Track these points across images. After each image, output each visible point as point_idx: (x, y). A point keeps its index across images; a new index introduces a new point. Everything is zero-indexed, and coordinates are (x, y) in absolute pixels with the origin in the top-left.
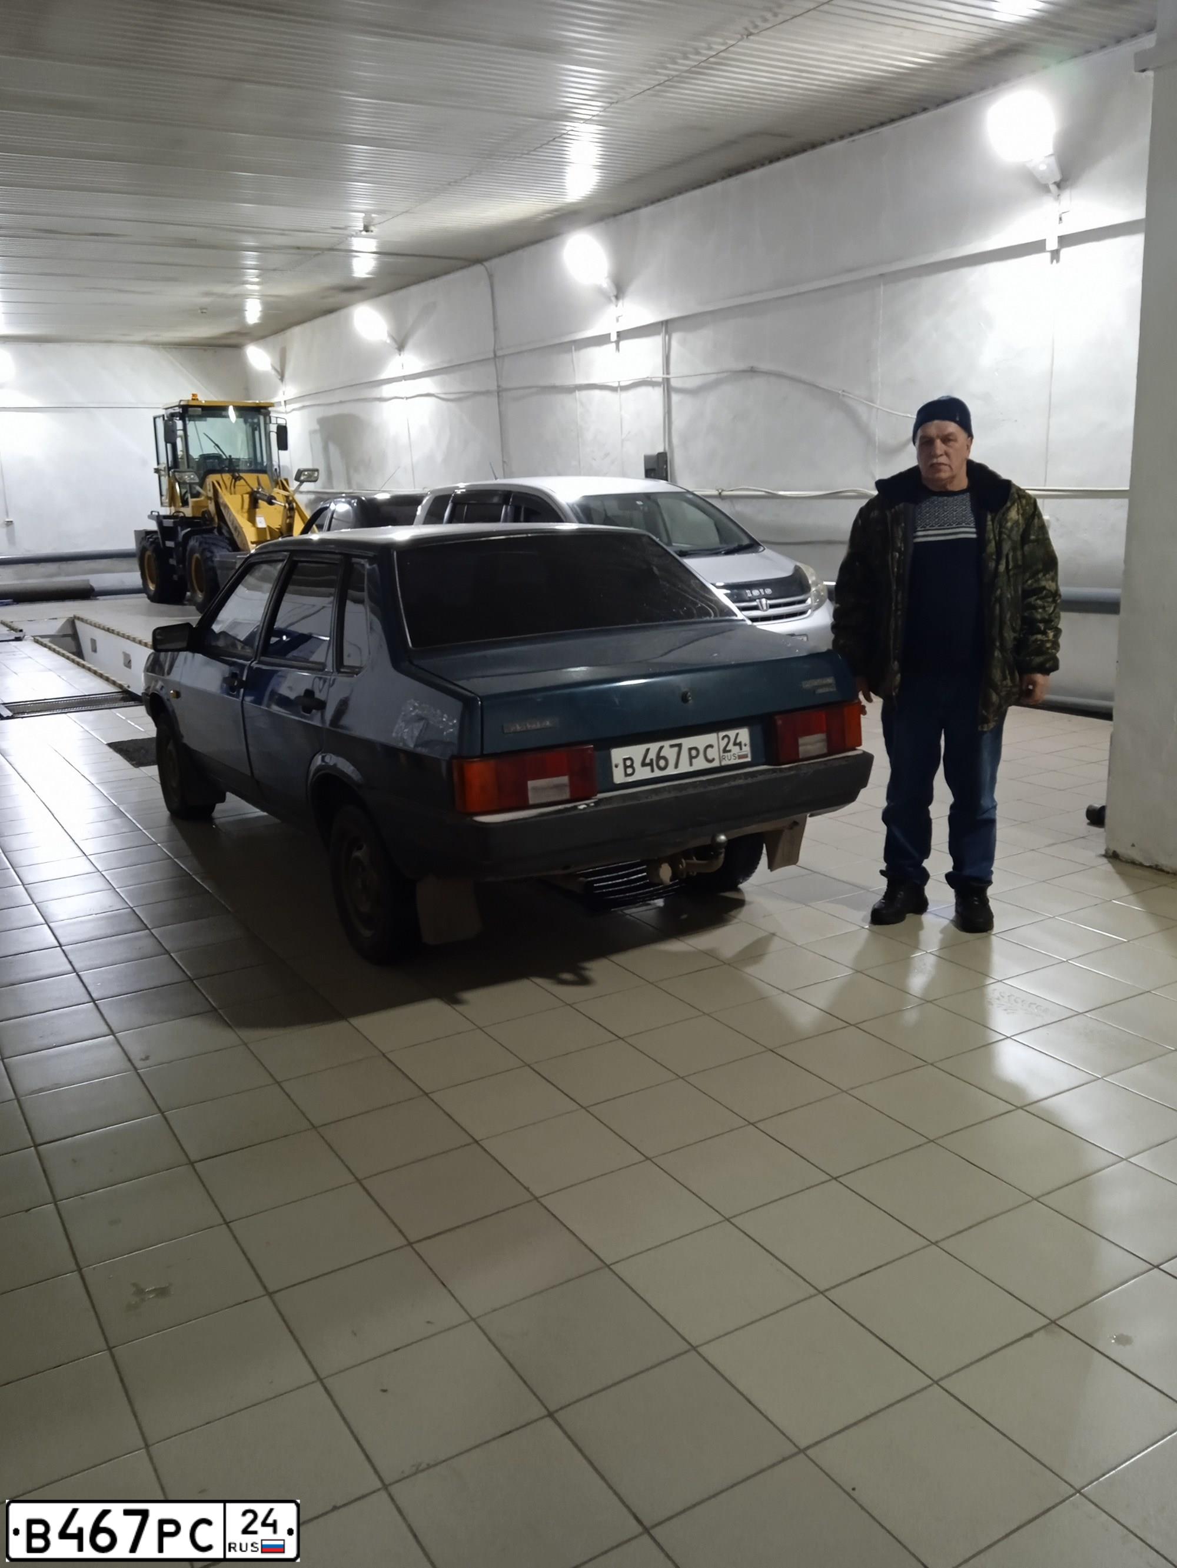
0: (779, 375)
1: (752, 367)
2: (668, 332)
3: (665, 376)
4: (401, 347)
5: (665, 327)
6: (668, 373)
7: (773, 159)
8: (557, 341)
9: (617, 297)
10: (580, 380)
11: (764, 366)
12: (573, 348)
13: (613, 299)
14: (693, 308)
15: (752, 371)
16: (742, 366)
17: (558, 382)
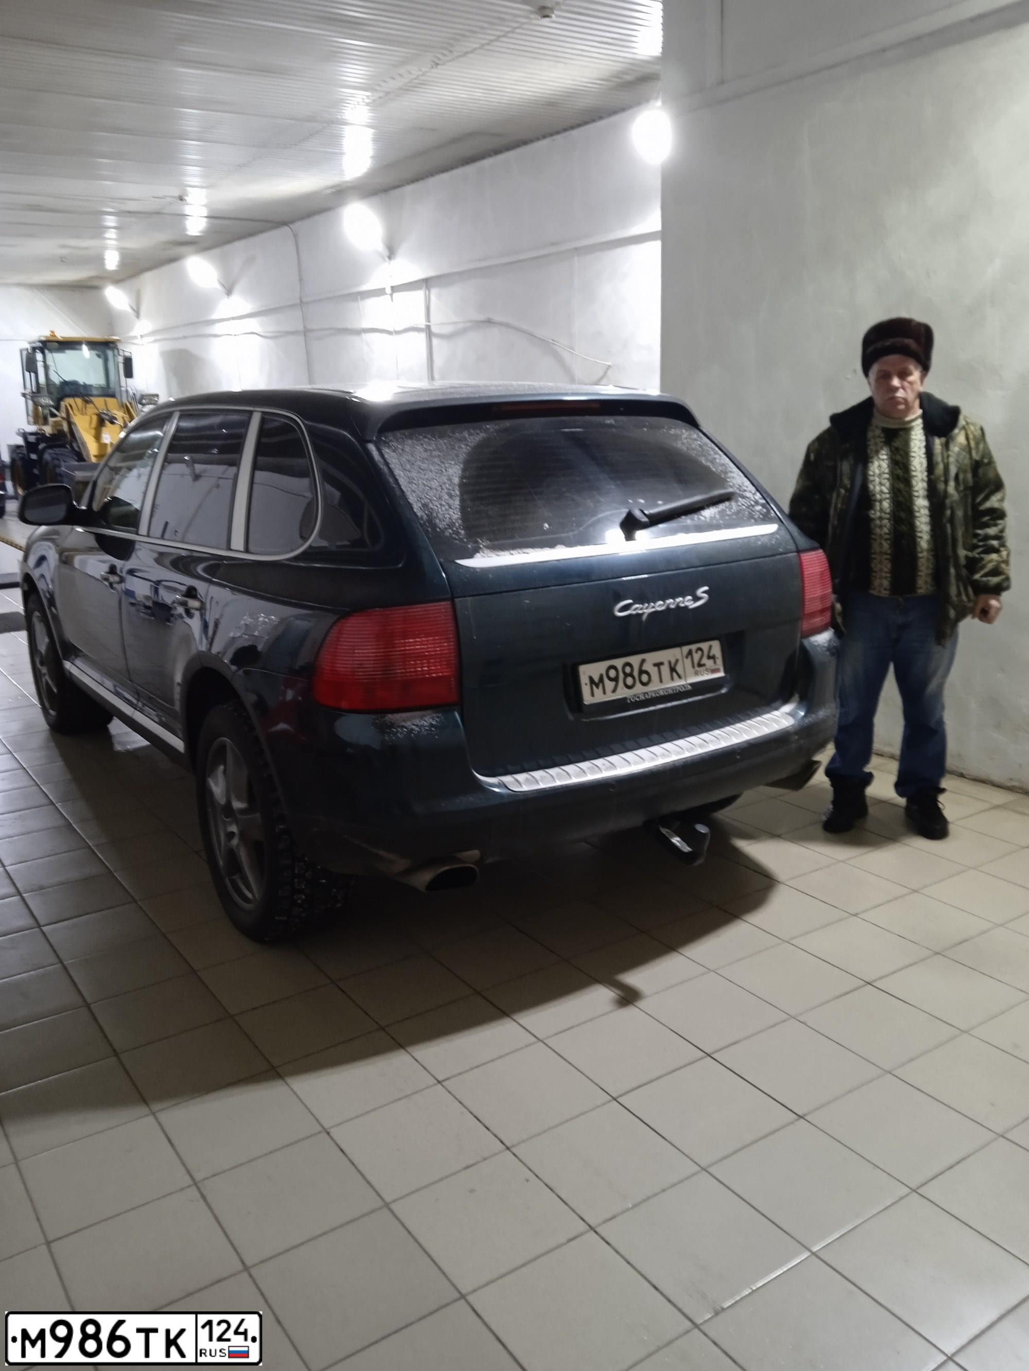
0: (507, 326)
1: (489, 319)
2: (428, 288)
3: (428, 324)
4: (229, 292)
5: (426, 283)
6: (429, 321)
7: (497, 152)
8: (346, 292)
9: (390, 258)
10: (365, 325)
11: (497, 318)
12: (359, 297)
13: (387, 259)
14: (445, 269)
15: (489, 322)
16: (482, 317)
17: (349, 326)
